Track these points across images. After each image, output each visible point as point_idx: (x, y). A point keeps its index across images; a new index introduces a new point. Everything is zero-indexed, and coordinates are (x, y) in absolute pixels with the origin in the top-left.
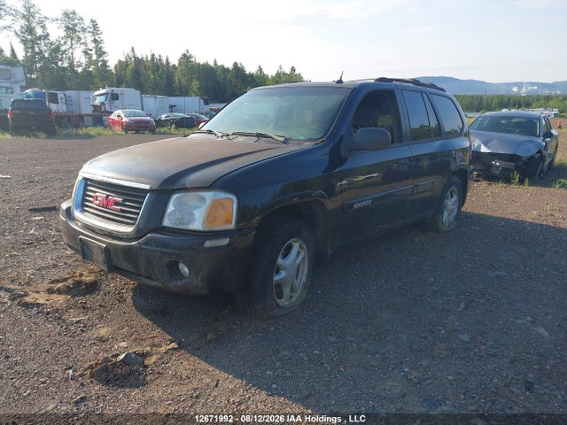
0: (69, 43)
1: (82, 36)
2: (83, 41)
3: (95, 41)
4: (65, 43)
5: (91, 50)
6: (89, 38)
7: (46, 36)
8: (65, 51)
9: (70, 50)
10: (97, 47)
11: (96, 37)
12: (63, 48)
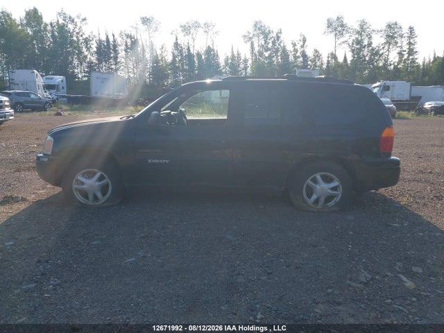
0: (386, 48)
1: (399, 41)
2: (399, 45)
3: (410, 44)
4: (383, 48)
5: (405, 51)
6: (405, 41)
7: (370, 44)
8: (382, 54)
9: (387, 53)
10: (409, 48)
11: (411, 41)
12: (381, 52)
